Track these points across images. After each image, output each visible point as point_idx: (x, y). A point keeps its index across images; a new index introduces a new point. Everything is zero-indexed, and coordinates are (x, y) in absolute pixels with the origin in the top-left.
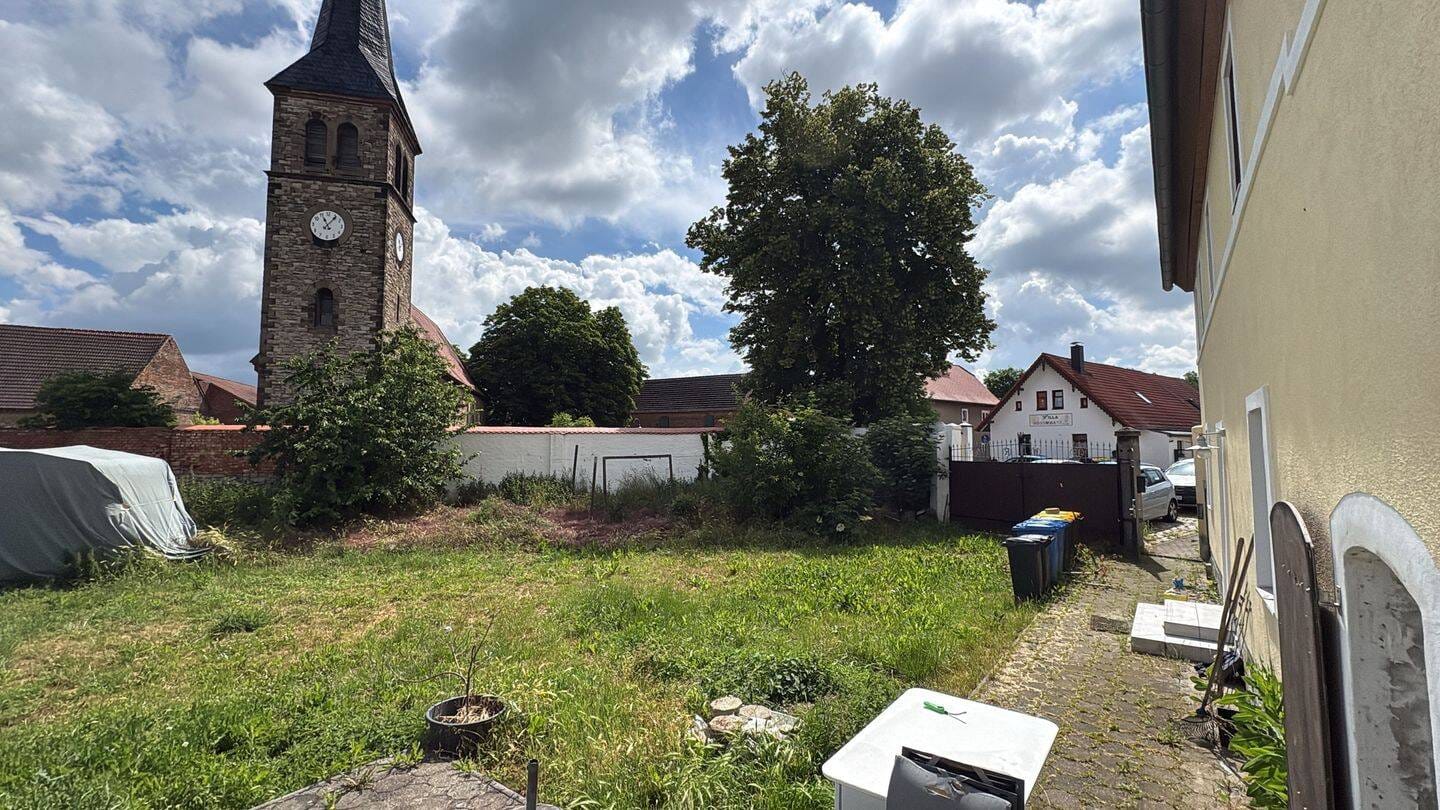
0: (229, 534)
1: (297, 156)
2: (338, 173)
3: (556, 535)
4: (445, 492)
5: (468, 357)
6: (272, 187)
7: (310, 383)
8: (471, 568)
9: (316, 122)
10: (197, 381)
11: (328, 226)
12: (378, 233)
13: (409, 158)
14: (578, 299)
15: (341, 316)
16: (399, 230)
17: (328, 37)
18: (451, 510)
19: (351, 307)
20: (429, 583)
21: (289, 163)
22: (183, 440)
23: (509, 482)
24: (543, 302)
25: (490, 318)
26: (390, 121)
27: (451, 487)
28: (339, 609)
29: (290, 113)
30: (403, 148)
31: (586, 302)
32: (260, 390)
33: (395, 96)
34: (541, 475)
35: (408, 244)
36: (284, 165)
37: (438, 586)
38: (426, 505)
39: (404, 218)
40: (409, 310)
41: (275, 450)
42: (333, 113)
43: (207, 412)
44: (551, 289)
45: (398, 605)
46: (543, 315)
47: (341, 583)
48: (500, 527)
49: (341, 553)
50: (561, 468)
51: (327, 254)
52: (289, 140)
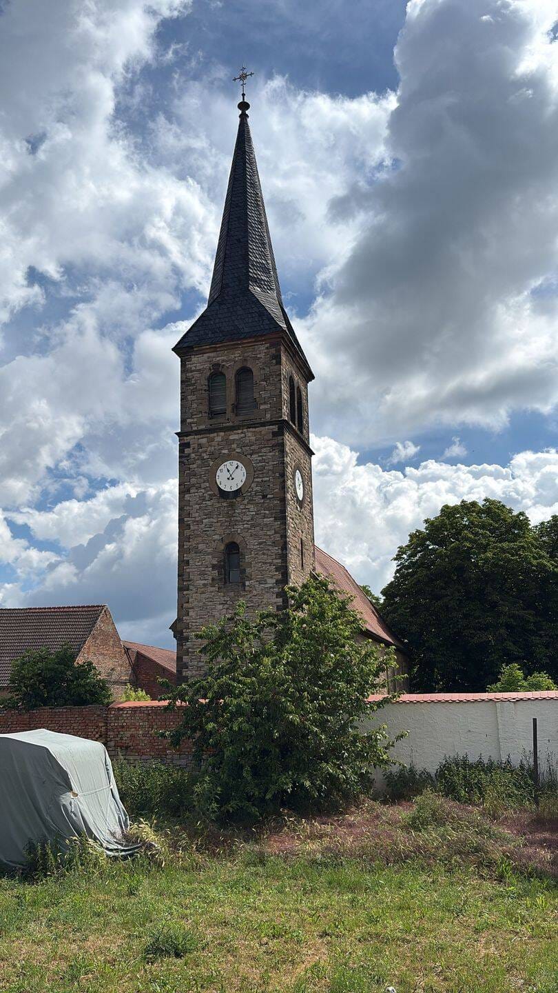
0: (158, 829)
1: (201, 412)
2: (237, 421)
3: (522, 856)
4: (371, 782)
5: (382, 601)
6: (183, 447)
7: (222, 650)
8: (413, 898)
9: (216, 374)
10: (127, 650)
11: (231, 476)
12: (277, 475)
13: (302, 388)
14: (510, 511)
15: (248, 570)
16: (297, 467)
17: (222, 288)
18: (380, 808)
19: (257, 562)
20: (362, 915)
21: (195, 420)
22: (117, 719)
23: (449, 769)
24: (465, 521)
25: (402, 551)
26: (282, 354)
27: (377, 775)
28: (265, 939)
29: (194, 371)
30: (296, 378)
31: (522, 514)
32: (179, 659)
33: (284, 326)
34: (490, 760)
35: (307, 481)
36: (191, 423)
37: (372, 920)
38: (351, 800)
39: (301, 452)
40: (314, 554)
41: (194, 730)
42: (229, 360)
43: (136, 683)
44: (474, 504)
45: (328, 943)
46: (467, 539)
47: (265, 902)
48: (442, 836)
49: (261, 860)
50: (516, 750)
51: (232, 505)
52: (194, 397)
